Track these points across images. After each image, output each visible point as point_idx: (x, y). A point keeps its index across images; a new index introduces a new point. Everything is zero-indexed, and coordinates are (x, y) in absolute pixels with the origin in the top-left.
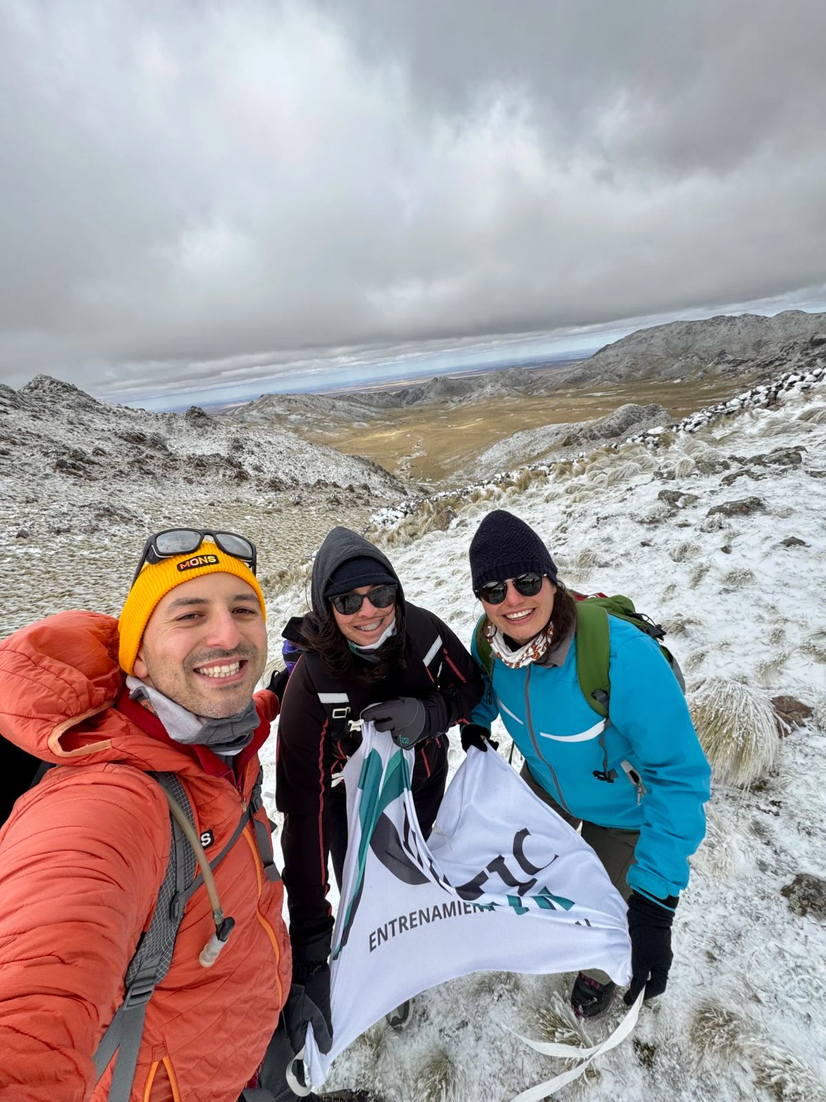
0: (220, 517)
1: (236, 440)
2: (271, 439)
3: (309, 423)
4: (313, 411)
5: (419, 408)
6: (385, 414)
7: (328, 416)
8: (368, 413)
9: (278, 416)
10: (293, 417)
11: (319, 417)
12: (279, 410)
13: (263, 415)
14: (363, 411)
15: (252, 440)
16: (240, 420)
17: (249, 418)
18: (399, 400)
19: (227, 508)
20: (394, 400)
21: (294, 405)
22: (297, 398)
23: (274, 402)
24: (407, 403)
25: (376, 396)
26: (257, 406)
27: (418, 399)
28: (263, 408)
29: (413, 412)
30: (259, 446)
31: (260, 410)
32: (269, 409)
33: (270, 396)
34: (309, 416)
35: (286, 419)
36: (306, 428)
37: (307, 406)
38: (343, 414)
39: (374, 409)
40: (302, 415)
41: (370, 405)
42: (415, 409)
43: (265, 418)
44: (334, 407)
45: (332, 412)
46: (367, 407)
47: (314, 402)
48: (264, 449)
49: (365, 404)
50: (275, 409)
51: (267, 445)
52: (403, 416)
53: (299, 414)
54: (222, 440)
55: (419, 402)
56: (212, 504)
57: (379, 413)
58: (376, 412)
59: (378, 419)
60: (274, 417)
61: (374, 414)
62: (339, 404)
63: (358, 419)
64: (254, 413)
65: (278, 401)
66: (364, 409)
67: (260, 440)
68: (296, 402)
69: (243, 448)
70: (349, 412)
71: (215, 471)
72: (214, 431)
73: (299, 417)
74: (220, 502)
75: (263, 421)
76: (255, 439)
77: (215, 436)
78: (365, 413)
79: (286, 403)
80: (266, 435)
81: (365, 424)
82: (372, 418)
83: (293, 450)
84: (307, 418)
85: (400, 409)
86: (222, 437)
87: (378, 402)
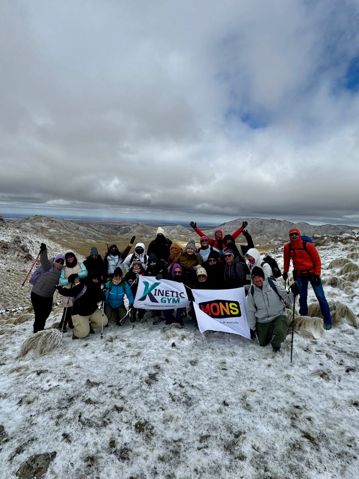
0: (13, 279)
1: (18, 237)
2: (39, 240)
3: (60, 235)
4: (64, 229)
5: (126, 237)
6: (107, 237)
7: (73, 233)
8: (97, 235)
9: (42, 228)
10: (51, 230)
11: (68, 233)
12: (44, 225)
13: (33, 226)
14: (94, 233)
15: (28, 239)
16: (18, 226)
17: (24, 226)
18: (116, 231)
19: (18, 274)
20: (113, 231)
21: (54, 223)
22: (57, 220)
23: (43, 220)
24: (121, 233)
25: (104, 227)
26: (31, 221)
27: (126, 233)
28: (34, 222)
29: (123, 239)
30: (31, 243)
31: (32, 223)
32: (38, 223)
33: (41, 216)
34: (62, 231)
35: (47, 231)
36: (58, 238)
37: (62, 225)
38: (82, 233)
39: (100, 234)
40: (57, 230)
41: (99, 231)
42: (124, 237)
43: (34, 228)
44: (78, 229)
45: (76, 231)
46: (97, 232)
47: (66, 224)
48: (34, 245)
49: (96, 230)
50: (42, 224)
51: (36, 243)
52: (117, 240)
53: (56, 229)
54: (9, 236)
55: (127, 234)
56: (9, 271)
57: (103, 236)
58: (102, 236)
59: (102, 240)
60: (39, 228)
61: (100, 237)
62: (81, 228)
63: (91, 237)
64: (28, 224)
65: (45, 220)
66: (95, 232)
67: (32, 240)
68: (56, 222)
69: (21, 243)
70: (86, 233)
71: (13, 252)
72: (5, 230)
73: (55, 231)
74: (13, 270)
75: (32, 229)
76: (30, 238)
77: (5, 233)
78: (95, 235)
79: (50, 222)
80: (37, 237)
81: (94, 241)
82: (99, 238)
83: (51, 249)
84: (60, 232)
85: (116, 236)
86: (9, 234)
87: (104, 230)
